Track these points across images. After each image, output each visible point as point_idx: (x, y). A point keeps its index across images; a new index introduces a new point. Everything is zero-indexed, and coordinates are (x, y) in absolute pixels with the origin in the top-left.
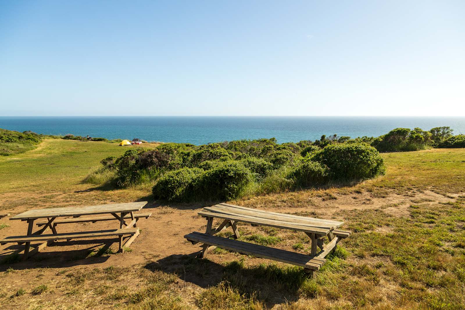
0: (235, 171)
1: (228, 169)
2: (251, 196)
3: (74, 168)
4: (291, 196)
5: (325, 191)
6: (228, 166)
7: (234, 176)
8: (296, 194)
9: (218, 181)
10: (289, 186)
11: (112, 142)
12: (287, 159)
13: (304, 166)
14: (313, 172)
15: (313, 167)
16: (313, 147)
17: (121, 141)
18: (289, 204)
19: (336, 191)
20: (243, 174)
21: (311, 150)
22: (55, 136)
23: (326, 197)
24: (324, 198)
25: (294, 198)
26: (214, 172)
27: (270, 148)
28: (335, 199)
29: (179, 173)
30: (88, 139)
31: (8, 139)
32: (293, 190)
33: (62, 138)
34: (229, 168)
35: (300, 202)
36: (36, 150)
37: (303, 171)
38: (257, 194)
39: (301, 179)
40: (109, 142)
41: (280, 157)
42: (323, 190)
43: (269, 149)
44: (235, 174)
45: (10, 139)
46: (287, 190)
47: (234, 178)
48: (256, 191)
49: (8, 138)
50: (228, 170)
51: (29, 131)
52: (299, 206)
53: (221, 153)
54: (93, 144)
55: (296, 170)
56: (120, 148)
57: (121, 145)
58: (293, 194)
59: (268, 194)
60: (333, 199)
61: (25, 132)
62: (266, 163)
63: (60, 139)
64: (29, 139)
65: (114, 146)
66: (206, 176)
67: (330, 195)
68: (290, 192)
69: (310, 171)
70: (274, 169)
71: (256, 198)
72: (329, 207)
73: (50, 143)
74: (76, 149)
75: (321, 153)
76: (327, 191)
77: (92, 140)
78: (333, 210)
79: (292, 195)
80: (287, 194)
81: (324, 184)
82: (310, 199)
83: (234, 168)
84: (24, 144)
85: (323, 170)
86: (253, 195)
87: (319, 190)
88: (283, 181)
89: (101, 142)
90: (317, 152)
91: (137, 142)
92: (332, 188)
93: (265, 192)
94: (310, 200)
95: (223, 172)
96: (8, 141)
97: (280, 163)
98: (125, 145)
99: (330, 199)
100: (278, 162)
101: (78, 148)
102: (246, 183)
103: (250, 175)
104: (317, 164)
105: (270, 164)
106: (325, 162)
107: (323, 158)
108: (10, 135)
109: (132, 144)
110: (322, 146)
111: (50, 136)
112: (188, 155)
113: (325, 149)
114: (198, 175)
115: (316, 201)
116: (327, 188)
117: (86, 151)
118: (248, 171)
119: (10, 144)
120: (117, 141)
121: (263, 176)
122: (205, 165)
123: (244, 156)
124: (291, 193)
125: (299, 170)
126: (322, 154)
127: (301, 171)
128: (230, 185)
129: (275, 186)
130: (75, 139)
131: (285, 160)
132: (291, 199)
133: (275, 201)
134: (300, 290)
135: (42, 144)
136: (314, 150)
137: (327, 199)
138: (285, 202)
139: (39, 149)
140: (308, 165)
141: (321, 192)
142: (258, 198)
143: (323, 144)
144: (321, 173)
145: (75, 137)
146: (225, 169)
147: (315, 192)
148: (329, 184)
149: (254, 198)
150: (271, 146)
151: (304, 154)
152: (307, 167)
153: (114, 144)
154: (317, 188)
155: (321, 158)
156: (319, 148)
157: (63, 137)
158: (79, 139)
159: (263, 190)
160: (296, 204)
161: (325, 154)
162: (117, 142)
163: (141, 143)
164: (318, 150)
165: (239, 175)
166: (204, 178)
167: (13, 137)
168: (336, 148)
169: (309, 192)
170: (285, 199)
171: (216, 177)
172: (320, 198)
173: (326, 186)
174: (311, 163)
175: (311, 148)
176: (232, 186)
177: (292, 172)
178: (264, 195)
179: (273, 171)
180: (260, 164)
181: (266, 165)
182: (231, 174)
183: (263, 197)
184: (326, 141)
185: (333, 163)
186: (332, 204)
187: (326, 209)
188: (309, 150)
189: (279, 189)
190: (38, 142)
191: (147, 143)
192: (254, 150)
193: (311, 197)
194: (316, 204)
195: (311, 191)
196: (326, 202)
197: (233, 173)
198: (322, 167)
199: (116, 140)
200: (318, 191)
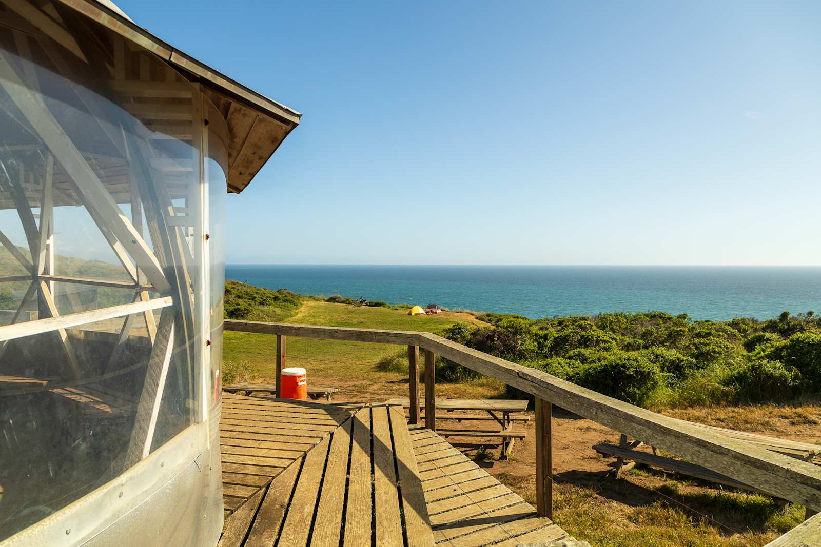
0: (636, 368)
1: (625, 364)
2: (663, 407)
3: (353, 346)
4: (733, 414)
5: (794, 410)
6: (625, 359)
7: (635, 375)
8: (741, 410)
9: (609, 381)
10: (727, 397)
11: (396, 309)
12: (720, 353)
13: (753, 366)
14: (771, 377)
15: (771, 369)
16: (768, 335)
17: (411, 308)
18: (730, 424)
19: (816, 410)
20: (649, 373)
21: (764, 340)
22: (316, 297)
23: (798, 419)
24: (793, 420)
25: (738, 417)
26: (603, 367)
27: (682, 333)
28: (816, 423)
29: (547, 365)
30: (361, 303)
31: (262, 300)
32: (735, 403)
33: (326, 301)
34: (627, 362)
35: (750, 423)
36: (296, 317)
37: (753, 375)
38: (672, 405)
39: (747, 387)
40: (392, 308)
41: (708, 349)
42: (791, 408)
43: (680, 334)
44: (636, 372)
45: (264, 301)
46: (724, 403)
47: (635, 378)
48: (671, 401)
49: (261, 298)
50: (624, 366)
51: (285, 289)
52: (748, 429)
53: (599, 337)
54: (369, 311)
55: (739, 373)
56: (408, 318)
57: (410, 314)
58: (736, 410)
59: (691, 406)
60: (811, 423)
61: (280, 290)
62: (683, 358)
63: (323, 302)
64: (287, 301)
65: (401, 315)
66: (589, 372)
67: (804, 417)
68: (729, 406)
69: (765, 376)
70: (698, 368)
71: (671, 411)
72: (803, 435)
73: (312, 307)
74: (347, 318)
75: (785, 347)
76: (799, 410)
77: (367, 305)
78: (812, 440)
79: (734, 412)
80: (725, 409)
81: (793, 398)
82: (767, 420)
83: (635, 364)
84: (281, 308)
85: (789, 375)
86: (665, 406)
87: (784, 408)
88: (717, 389)
89: (379, 307)
90: (776, 344)
91: (434, 310)
92: (808, 406)
93: (685, 404)
94: (768, 422)
95: (617, 369)
96: (261, 304)
97: (707, 360)
98: (416, 315)
99: (804, 423)
100: (704, 358)
101: (351, 317)
102: (654, 387)
103: (659, 375)
104: (778, 365)
105: (690, 359)
106: (793, 363)
107: (789, 355)
108: (264, 295)
109: (427, 313)
110: (785, 333)
111: (310, 297)
112: (545, 337)
113: (792, 341)
114: (576, 370)
115: (779, 424)
116: (799, 405)
117: (362, 322)
118: (656, 369)
119: (265, 308)
120: (403, 307)
121: (679, 378)
122: (577, 356)
123: (637, 343)
124: (730, 409)
125: (744, 372)
126: (786, 349)
127: (748, 375)
128: (629, 389)
129: (702, 395)
130: (342, 302)
131: (717, 355)
132: (733, 417)
133: (705, 418)
134: (767, 524)
135: (302, 309)
136: (770, 340)
137: (799, 423)
138: (722, 421)
139: (300, 316)
140: (760, 366)
141: (787, 410)
142: (674, 412)
143: (784, 328)
144: (786, 381)
145: (342, 299)
146: (621, 363)
147: (776, 409)
148: (801, 399)
149: (669, 411)
150: (683, 328)
151: (749, 346)
152: (759, 368)
153: (400, 312)
154: (779, 403)
155: (784, 355)
156: (778, 337)
157: (326, 299)
158: (348, 302)
159: (682, 401)
160: (742, 426)
161: (792, 348)
162: (403, 309)
163: (440, 311)
164: (777, 341)
165: (642, 373)
166: (586, 375)
167: (267, 297)
168: (813, 340)
169: (764, 409)
170: (722, 417)
171: (606, 375)
172: (786, 421)
173: (796, 402)
174: (766, 362)
175: (764, 337)
176: (631, 389)
177: (732, 375)
178: (686, 408)
179: (696, 371)
180: (673, 358)
181: (682, 361)
182: (631, 371)
183: (683, 411)
184: (790, 322)
185: (808, 365)
186: (809, 431)
187: (798, 437)
188: (760, 340)
189: (711, 400)
190: (297, 305)
191: (448, 311)
192: (651, 334)
193: (770, 418)
194: (779, 429)
195: (768, 407)
196: (797, 427)
197: (633, 371)
198: (788, 371)
199: (402, 305)
200: (782, 410)
